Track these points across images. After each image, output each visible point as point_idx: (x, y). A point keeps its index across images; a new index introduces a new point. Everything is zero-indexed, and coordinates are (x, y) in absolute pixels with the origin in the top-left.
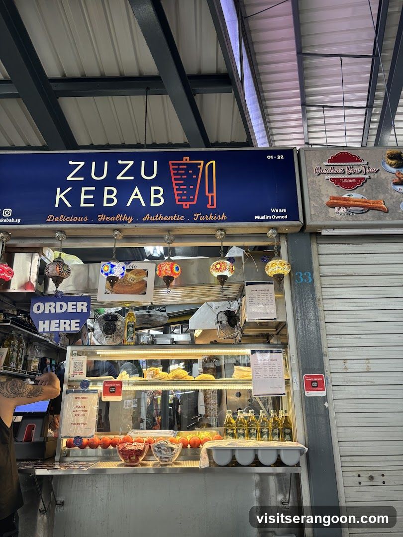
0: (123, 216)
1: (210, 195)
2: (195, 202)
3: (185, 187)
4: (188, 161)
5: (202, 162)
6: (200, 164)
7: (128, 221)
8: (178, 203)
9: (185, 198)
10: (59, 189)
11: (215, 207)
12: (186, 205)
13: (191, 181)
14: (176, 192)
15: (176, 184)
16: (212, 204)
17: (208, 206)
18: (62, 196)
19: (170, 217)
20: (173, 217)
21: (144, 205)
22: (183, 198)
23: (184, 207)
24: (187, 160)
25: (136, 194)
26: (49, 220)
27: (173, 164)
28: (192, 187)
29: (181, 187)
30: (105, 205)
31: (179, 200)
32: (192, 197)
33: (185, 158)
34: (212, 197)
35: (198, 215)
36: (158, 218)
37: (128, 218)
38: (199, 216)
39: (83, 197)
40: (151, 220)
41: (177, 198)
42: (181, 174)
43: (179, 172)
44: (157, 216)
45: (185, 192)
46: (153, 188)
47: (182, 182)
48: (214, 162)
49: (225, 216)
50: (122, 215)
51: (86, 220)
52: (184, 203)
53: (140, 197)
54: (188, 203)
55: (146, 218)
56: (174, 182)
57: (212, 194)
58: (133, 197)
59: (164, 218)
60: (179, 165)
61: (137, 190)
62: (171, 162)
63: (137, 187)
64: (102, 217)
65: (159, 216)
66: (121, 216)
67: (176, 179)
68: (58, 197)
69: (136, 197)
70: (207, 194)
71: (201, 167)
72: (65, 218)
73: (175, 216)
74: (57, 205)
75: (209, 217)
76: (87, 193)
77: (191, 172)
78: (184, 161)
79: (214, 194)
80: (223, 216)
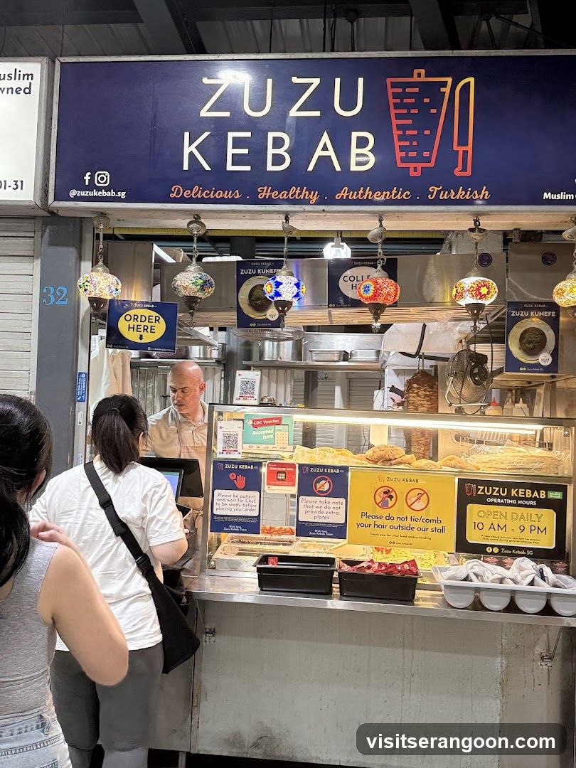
0: (301, 190)
1: (461, 149)
2: (431, 165)
3: (415, 132)
4: (423, 79)
5: (449, 80)
6: (445, 84)
7: (310, 199)
8: (400, 165)
9: (414, 154)
10: (187, 135)
11: (469, 173)
12: (415, 170)
13: (425, 120)
14: (397, 144)
15: (399, 127)
16: (464, 169)
17: (457, 172)
18: (193, 148)
19: (384, 193)
20: (391, 194)
21: (338, 168)
22: (411, 154)
23: (412, 174)
24: (420, 75)
25: (325, 147)
26: (174, 195)
27: (394, 85)
28: (427, 132)
29: (408, 132)
30: (270, 168)
31: (403, 160)
32: (426, 154)
33: (416, 72)
34: (465, 153)
35: (436, 189)
36: (362, 195)
37: (310, 194)
38: (439, 192)
39: (231, 151)
40: (350, 198)
41: (399, 155)
42: (408, 106)
43: (405, 101)
44: (361, 192)
45: (415, 143)
46: (355, 135)
47: (410, 122)
48: (472, 80)
49: (487, 193)
50: (299, 188)
51: (238, 196)
52: (412, 166)
53: (331, 152)
54: (419, 166)
55: (341, 194)
56: (394, 122)
57: (465, 148)
58: (319, 152)
59: (373, 194)
60: (405, 85)
61: (325, 138)
62: (389, 81)
63: (325, 134)
64: (264, 192)
65: (365, 191)
66: (298, 191)
67: (398, 117)
68: (187, 151)
69: (325, 153)
70: (455, 147)
71: (447, 90)
72: (202, 193)
73: (394, 192)
74: (186, 167)
75: (456, 194)
76: (238, 143)
77: (426, 100)
78: (415, 79)
79: (469, 148)
80: (483, 193)
